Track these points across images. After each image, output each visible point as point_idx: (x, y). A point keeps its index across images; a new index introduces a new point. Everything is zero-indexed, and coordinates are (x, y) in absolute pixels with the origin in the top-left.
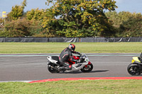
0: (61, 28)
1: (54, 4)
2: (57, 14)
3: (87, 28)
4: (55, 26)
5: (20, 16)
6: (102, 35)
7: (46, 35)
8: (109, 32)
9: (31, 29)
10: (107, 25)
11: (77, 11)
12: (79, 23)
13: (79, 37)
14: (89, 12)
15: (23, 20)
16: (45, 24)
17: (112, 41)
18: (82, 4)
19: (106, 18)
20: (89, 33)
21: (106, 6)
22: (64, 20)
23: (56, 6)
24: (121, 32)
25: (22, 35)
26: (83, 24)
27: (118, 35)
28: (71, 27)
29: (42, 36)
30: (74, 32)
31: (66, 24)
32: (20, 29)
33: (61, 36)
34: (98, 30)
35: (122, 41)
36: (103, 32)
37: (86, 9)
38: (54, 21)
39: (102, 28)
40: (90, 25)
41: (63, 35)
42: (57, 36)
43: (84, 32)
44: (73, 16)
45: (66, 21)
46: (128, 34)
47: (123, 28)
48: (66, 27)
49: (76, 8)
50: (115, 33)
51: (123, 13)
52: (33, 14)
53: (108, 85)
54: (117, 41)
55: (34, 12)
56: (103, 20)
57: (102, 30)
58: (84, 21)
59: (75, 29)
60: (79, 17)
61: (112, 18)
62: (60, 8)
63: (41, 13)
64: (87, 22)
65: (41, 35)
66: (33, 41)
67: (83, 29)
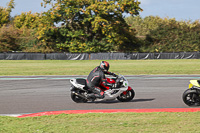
0: (63, 39)
1: (53, 6)
2: (57, 20)
3: (99, 40)
4: (55, 37)
5: (5, 22)
6: (121, 49)
7: (42, 49)
8: (131, 45)
9: (20, 40)
10: (128, 35)
11: (86, 16)
12: (89, 32)
13: (89, 53)
14: (103, 16)
15: (10, 29)
16: (40, 33)
17: (135, 58)
18: (92, 6)
19: (126, 25)
20: (102, 46)
21: (127, 8)
22: (67, 27)
23: (56, 8)
24: (147, 46)
25: (9, 50)
26: (94, 34)
27: (143, 49)
28: (78, 38)
29: (37, 50)
30: (81, 46)
31: (70, 34)
32: (5, 41)
33: (63, 51)
34: (116, 43)
35: (150, 58)
36: (122, 45)
37: (99, 12)
38: (53, 29)
39: (120, 39)
40: (104, 36)
41: (66, 50)
42: (57, 50)
43: (96, 45)
44: (80, 23)
45: (70, 30)
46: (158, 47)
47: (150, 40)
48: (70, 38)
49: (84, 11)
50: (139, 46)
51: (151, 18)
52: (23, 20)
53: (129, 120)
54: (142, 58)
55: (25, 16)
56: (122, 28)
57: (121, 42)
58: (96, 29)
59: (83, 42)
60: (89, 24)
61: (135, 26)
62: (61, 11)
63: (35, 19)
64: (99, 31)
65: (34, 49)
66: (24, 58)
67: (94, 41)
